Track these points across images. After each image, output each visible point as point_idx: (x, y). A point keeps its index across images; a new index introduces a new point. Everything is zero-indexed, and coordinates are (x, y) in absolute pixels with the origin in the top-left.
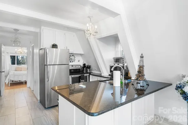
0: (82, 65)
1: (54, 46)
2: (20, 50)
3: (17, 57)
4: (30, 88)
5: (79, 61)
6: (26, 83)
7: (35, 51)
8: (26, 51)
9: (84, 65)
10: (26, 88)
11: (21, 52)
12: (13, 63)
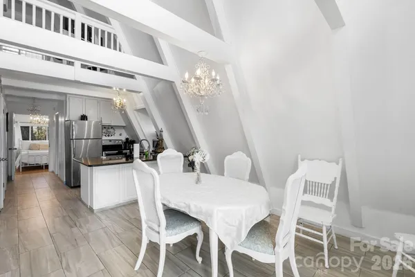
0: (124, 139)
1: (84, 118)
2: (38, 118)
3: (32, 128)
4: (53, 172)
5: (120, 135)
6: (47, 167)
7: (60, 119)
8: (47, 120)
9: (127, 139)
10: (48, 173)
11: (39, 121)
12: (25, 138)
